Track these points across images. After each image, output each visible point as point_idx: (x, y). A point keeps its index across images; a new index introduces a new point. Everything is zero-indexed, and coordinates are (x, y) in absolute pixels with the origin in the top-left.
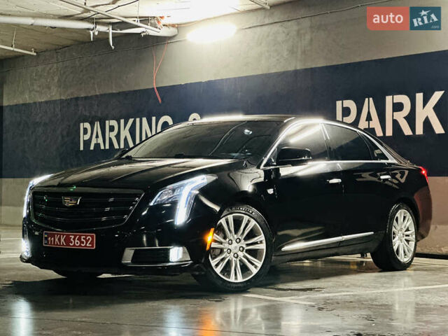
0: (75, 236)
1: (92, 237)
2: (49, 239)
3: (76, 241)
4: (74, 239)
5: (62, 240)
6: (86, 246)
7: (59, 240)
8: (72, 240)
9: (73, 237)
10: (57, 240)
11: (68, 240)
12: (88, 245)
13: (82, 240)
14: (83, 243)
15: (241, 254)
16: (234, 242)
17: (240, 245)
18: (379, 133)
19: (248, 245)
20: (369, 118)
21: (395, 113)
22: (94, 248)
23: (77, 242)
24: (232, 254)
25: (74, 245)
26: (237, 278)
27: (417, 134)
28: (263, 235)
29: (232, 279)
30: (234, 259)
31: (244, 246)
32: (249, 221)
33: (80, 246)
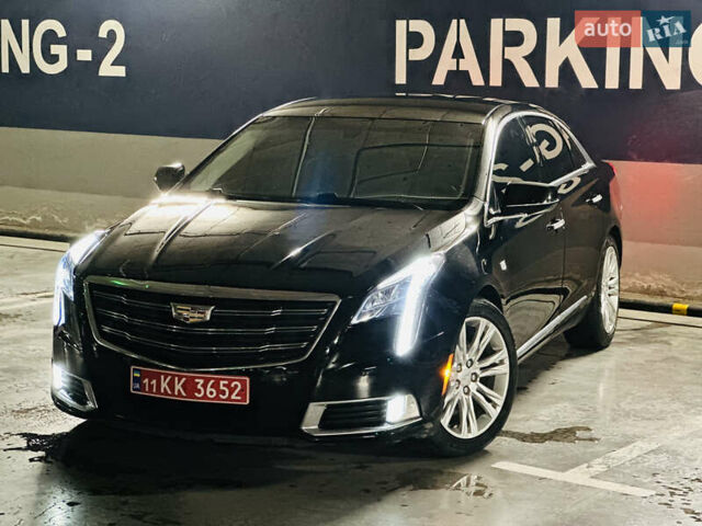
0: (207, 381)
1: (243, 383)
2: (146, 381)
3: (209, 389)
4: (205, 386)
5: (178, 387)
6: (229, 399)
7: (171, 385)
8: (199, 387)
9: (201, 381)
10: (164, 385)
11: (190, 387)
12: (233, 397)
13: (222, 388)
14: (223, 393)
15: (473, 387)
16: (464, 367)
17: (472, 370)
18: (477, 79)
19: (483, 369)
20: (458, 53)
21: (506, 49)
22: (248, 402)
23: (211, 393)
24: (461, 388)
25: (205, 396)
26: (471, 430)
27: (547, 85)
28: (505, 349)
29: (464, 435)
30: (465, 397)
31: (478, 372)
32: (487, 328)
33: (217, 398)
